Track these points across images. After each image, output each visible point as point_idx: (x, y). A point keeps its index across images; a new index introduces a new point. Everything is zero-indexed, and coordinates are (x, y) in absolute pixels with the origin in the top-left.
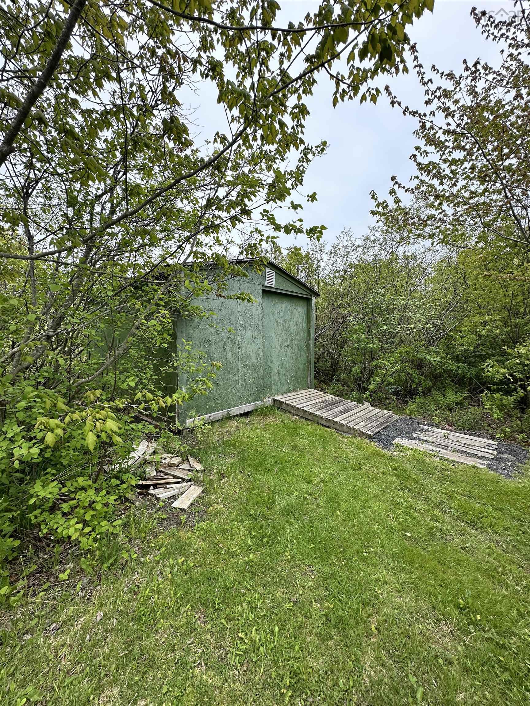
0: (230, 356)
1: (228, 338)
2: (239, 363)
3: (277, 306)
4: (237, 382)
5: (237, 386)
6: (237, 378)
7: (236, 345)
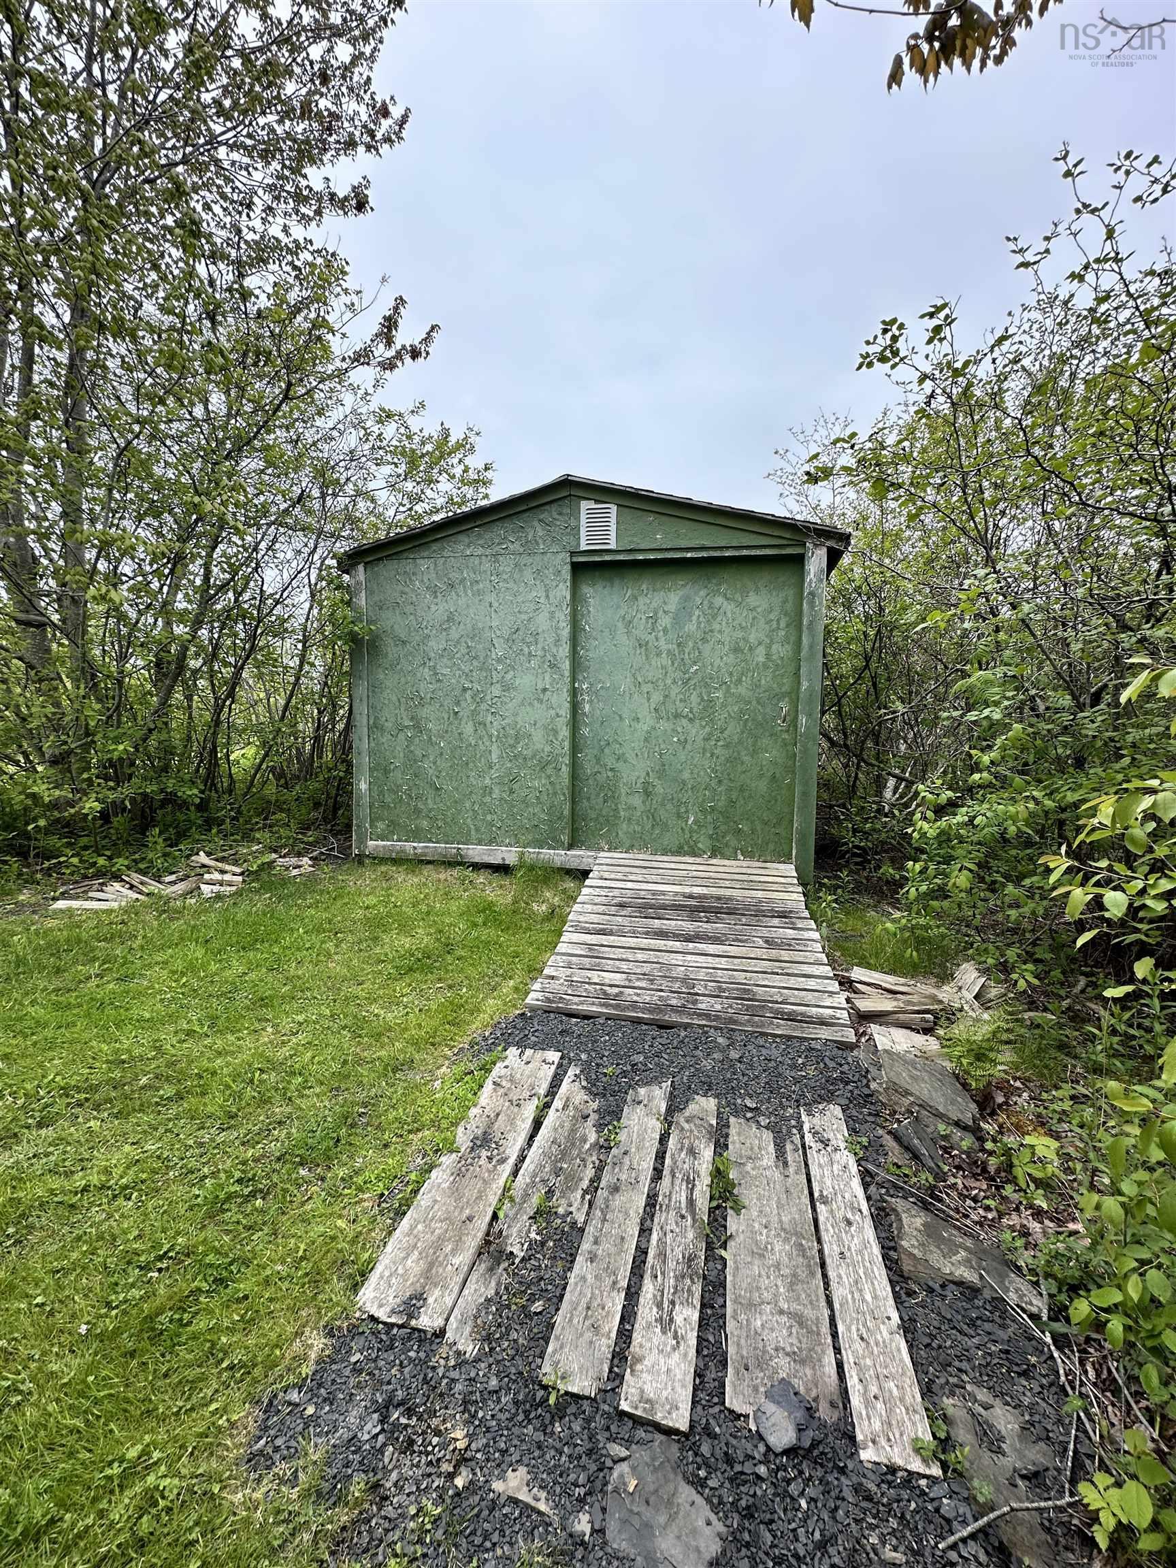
0: (468, 729)
1: (465, 690)
2: (494, 748)
3: (642, 600)
4: (487, 791)
5: (488, 799)
6: (487, 781)
7: (484, 706)
